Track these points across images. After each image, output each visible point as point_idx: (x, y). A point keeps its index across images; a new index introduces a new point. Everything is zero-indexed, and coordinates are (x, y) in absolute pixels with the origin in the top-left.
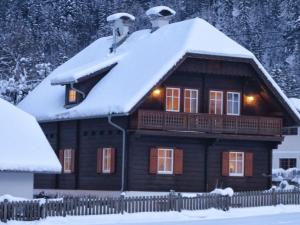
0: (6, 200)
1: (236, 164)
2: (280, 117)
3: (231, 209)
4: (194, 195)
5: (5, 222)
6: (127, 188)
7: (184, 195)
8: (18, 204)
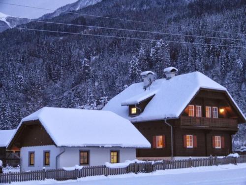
0: (136, 162)
1: (218, 142)
2: (235, 119)
3: (238, 164)
4: (222, 157)
5: (137, 173)
6: (175, 155)
7: (218, 157)
8: (142, 164)
